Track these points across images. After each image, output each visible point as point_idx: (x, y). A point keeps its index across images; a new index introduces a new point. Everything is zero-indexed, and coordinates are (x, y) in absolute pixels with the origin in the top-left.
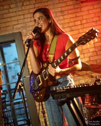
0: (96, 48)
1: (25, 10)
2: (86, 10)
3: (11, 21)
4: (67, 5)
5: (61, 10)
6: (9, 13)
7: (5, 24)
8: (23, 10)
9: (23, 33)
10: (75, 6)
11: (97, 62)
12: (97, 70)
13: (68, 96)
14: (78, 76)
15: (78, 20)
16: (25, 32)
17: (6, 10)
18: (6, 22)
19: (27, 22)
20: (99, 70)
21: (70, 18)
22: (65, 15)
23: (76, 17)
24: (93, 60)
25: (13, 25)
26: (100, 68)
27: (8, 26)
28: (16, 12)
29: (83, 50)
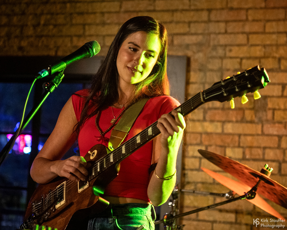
3: (171, 22)
25: (173, 35)
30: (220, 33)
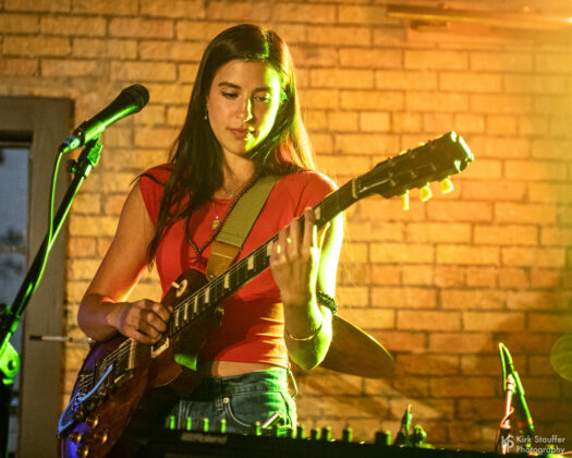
0: (438, 270)
2: (430, 70)
3: (36, 34)
4: (342, 19)
5: (302, 39)
9: (86, 107)
10: (377, 32)
11: (427, 345)
12: (422, 385)
15: (380, 106)
18: (10, 34)
19: (118, 59)
20: (429, 389)
21: (342, 90)
22: (319, 67)
23: (374, 89)
24: (413, 332)
25: (41, 58)
26: (437, 376)
27: (17, 57)
30: (127, 60)
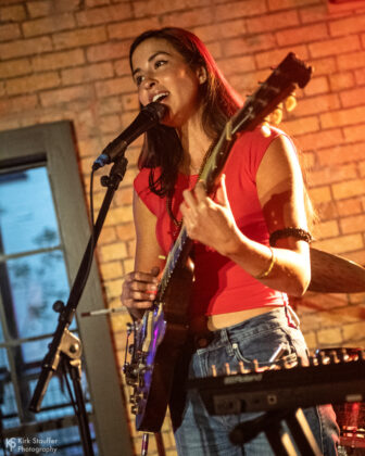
1: (92, 26)
2: (351, 34)
3: (30, 74)
4: (272, 8)
5: (244, 31)
6: (22, 38)
7: (5, 86)
8: (84, 28)
9: (81, 125)
10: (302, 12)
13: (272, 399)
14: (312, 314)
15: (317, 72)
16: (90, 123)
17: (11, 26)
18: (10, 78)
19: (100, 80)
22: (262, 51)
23: (310, 59)
25: (38, 93)
27: (19, 95)
28: (50, 35)
29: (334, 201)
30: (107, 79)
